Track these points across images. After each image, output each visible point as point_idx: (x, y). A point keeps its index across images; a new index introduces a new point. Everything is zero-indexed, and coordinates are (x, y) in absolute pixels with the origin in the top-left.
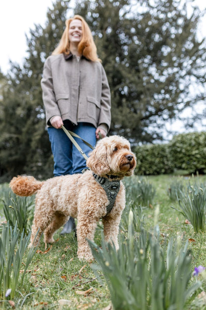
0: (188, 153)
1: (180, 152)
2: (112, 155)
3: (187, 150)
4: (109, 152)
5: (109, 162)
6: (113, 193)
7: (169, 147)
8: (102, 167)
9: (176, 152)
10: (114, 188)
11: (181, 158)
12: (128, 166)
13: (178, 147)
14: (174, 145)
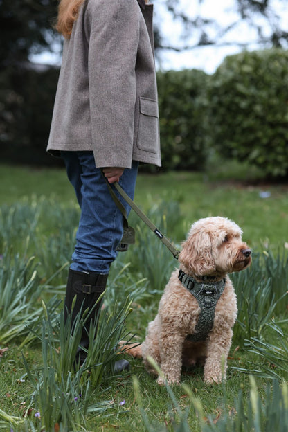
0: (269, 118)
1: (248, 112)
2: (220, 247)
3: (270, 108)
4: (217, 243)
5: (215, 256)
6: (208, 300)
7: (214, 92)
8: (205, 265)
9: (233, 110)
10: (208, 293)
11: (251, 130)
12: (243, 263)
13: (243, 96)
14: (229, 87)
